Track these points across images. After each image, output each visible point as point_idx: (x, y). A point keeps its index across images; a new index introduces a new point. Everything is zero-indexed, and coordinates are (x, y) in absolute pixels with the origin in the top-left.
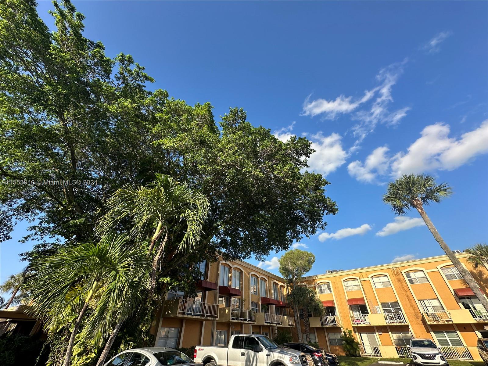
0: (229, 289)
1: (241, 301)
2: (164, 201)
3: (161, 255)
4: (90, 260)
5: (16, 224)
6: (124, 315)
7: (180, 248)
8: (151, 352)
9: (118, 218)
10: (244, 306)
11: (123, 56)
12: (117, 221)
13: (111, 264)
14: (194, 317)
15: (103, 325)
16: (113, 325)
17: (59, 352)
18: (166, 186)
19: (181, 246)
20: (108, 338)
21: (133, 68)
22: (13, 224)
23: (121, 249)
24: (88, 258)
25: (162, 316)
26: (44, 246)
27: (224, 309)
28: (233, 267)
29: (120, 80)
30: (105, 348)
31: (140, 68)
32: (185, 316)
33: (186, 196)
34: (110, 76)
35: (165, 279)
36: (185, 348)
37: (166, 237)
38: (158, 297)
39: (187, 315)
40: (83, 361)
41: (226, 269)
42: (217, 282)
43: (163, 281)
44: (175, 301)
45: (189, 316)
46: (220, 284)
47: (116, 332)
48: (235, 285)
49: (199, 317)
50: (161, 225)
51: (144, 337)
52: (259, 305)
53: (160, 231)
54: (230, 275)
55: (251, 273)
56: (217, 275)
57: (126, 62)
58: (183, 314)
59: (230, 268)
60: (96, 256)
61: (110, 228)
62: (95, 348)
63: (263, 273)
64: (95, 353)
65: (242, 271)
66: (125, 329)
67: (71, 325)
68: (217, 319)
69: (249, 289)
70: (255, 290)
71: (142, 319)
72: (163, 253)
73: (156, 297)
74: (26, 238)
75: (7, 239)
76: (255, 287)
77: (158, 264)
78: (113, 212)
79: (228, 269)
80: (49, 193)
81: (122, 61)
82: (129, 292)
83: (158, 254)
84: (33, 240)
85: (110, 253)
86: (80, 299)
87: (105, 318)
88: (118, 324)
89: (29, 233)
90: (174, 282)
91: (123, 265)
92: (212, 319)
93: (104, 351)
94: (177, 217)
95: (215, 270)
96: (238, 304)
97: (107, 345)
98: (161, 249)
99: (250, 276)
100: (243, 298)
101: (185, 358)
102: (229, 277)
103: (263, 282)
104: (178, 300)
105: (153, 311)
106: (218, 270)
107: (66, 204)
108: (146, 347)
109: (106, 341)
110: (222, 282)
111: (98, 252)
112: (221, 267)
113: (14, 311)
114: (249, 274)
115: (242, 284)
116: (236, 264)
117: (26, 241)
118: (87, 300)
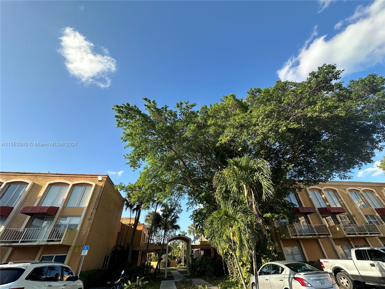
0: (328, 209)
1: (350, 217)
2: (239, 172)
3: (255, 204)
4: (223, 218)
5: (181, 203)
6: (254, 243)
7: (264, 199)
8: (283, 264)
9: (223, 192)
10: (357, 221)
11: (178, 104)
12: (223, 194)
13: (233, 218)
14: (307, 237)
15: (245, 249)
16: (250, 248)
17: (231, 265)
18: (236, 164)
19: (264, 197)
20: (252, 256)
21: (184, 106)
22: (180, 203)
23: (233, 208)
24: (222, 217)
25: (280, 239)
26: (196, 211)
27: (334, 227)
28: (322, 189)
29: (182, 115)
30: (254, 262)
31: (187, 103)
32: (298, 237)
33: (251, 164)
34: (177, 117)
35: (267, 215)
36: (312, 261)
37: (252, 193)
38: (269, 227)
39: (300, 236)
40: (245, 270)
41: (317, 193)
42: (314, 206)
43: (266, 216)
44: (284, 227)
45: (302, 237)
46: (317, 206)
47: (254, 252)
48: (335, 204)
49: (311, 237)
50: (245, 186)
51: (274, 254)
52: (377, 217)
53: (247, 190)
54: (323, 196)
55: (347, 189)
56: (310, 200)
57: (180, 106)
58: (296, 235)
59: (320, 191)
60: (224, 215)
61: (222, 198)
62: (248, 262)
63: (364, 185)
64: (250, 265)
65: (335, 190)
66: (259, 250)
67: (229, 250)
68: (331, 236)
69: (354, 204)
70: (363, 203)
71: (267, 243)
72: (256, 203)
73: (268, 227)
74: (188, 209)
75: (182, 211)
76: (361, 200)
77: (257, 210)
78: (219, 189)
79: (318, 192)
80: (184, 185)
81: (178, 107)
82: (249, 230)
83: (254, 204)
84: (190, 209)
85: (229, 212)
86: (226, 236)
87: (244, 245)
88: (253, 248)
89: (187, 206)
90: (275, 215)
91: (238, 217)
92: (325, 236)
93: (254, 263)
94: (252, 180)
95: (305, 196)
96: (348, 220)
97: (253, 260)
98: (253, 201)
99: (347, 192)
100: (351, 213)
101: (310, 267)
102: (323, 198)
103: (369, 194)
104: (285, 226)
105: (271, 237)
106: (308, 195)
107: (193, 186)
108: (278, 261)
109: (251, 257)
110: (318, 204)
111: (224, 213)
112: (310, 193)
113: (199, 244)
114: (345, 190)
115: (342, 200)
116: (324, 186)
117: (188, 210)
118: (232, 238)
